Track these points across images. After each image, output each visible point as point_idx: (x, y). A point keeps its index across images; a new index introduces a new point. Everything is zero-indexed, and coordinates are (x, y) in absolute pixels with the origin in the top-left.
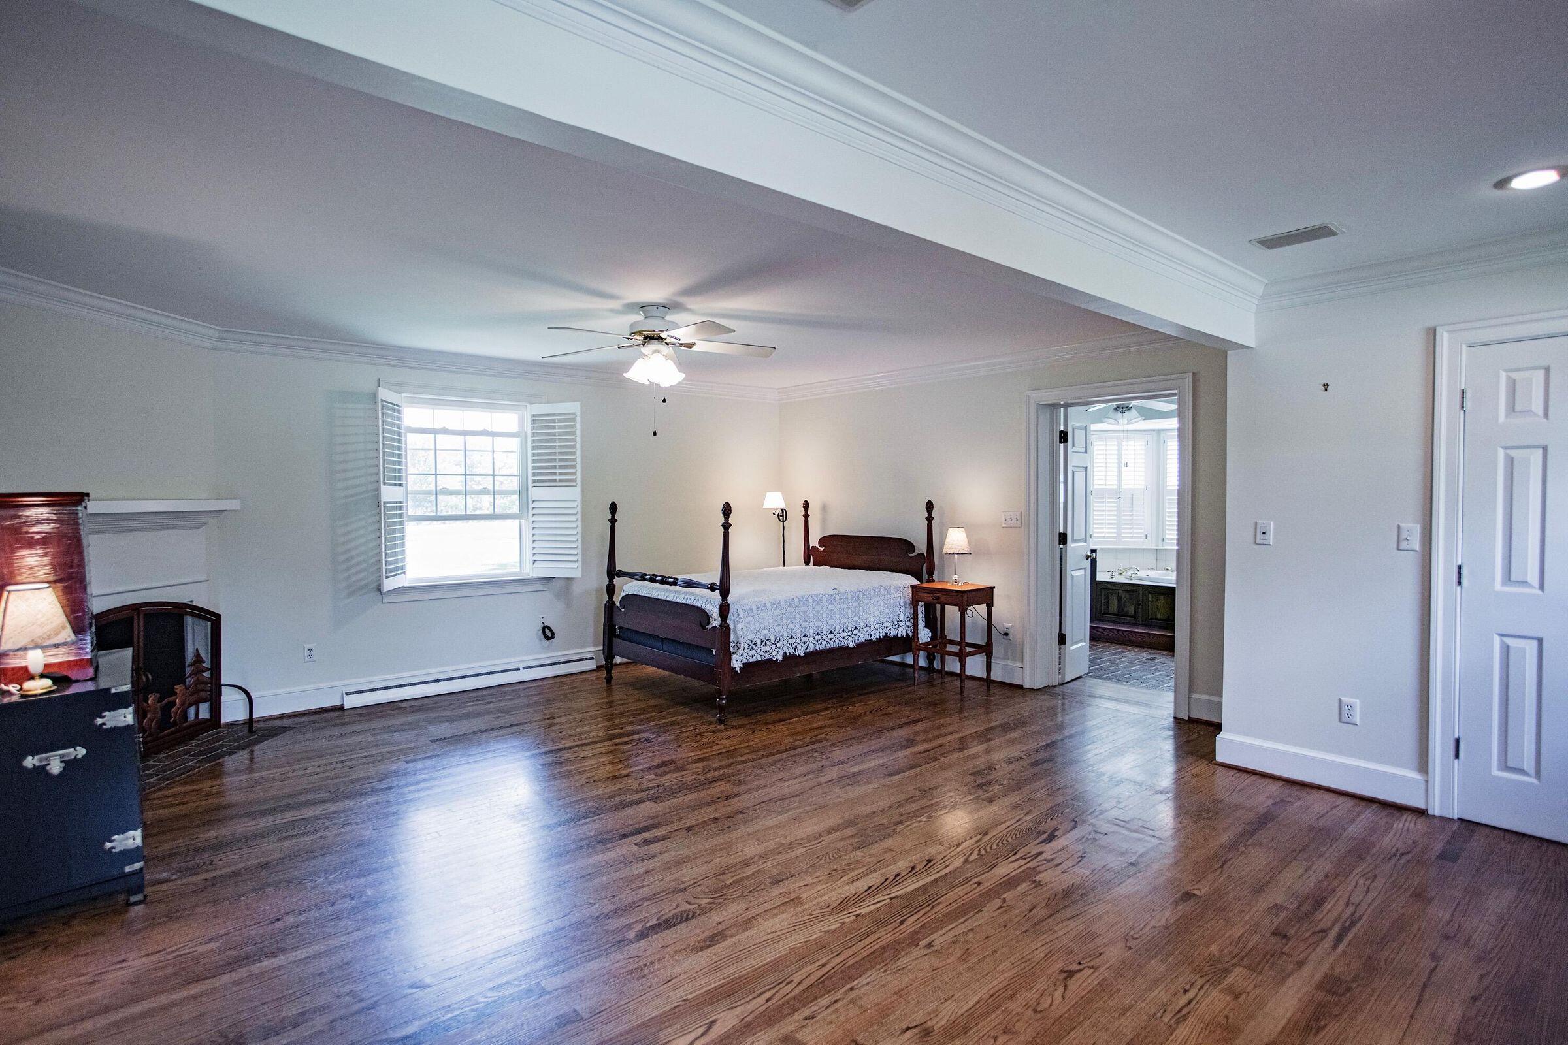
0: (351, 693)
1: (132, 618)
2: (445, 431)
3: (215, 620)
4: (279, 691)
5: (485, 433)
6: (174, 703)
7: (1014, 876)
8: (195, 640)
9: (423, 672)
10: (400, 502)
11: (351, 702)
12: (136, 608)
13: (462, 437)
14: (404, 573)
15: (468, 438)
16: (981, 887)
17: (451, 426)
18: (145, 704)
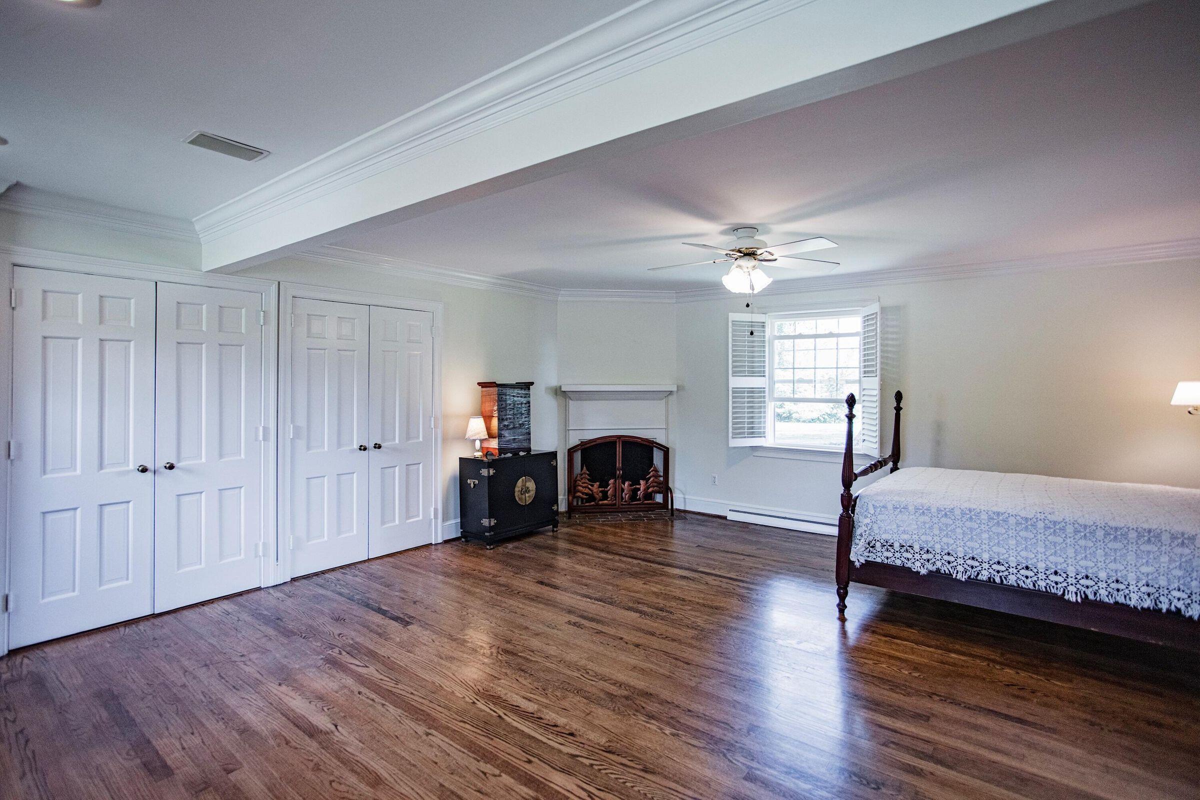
0: (733, 511)
1: (616, 442)
2: (801, 336)
3: (666, 451)
4: (709, 500)
5: (831, 335)
6: (639, 489)
7: (550, 787)
8: (658, 458)
9: (776, 509)
10: (764, 388)
11: (731, 516)
12: (619, 437)
13: (813, 340)
14: (765, 437)
15: (817, 340)
16: (527, 766)
17: (806, 332)
18: (623, 486)
